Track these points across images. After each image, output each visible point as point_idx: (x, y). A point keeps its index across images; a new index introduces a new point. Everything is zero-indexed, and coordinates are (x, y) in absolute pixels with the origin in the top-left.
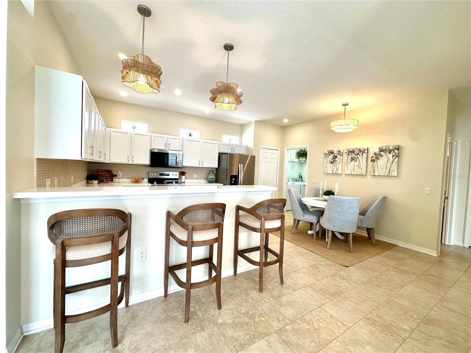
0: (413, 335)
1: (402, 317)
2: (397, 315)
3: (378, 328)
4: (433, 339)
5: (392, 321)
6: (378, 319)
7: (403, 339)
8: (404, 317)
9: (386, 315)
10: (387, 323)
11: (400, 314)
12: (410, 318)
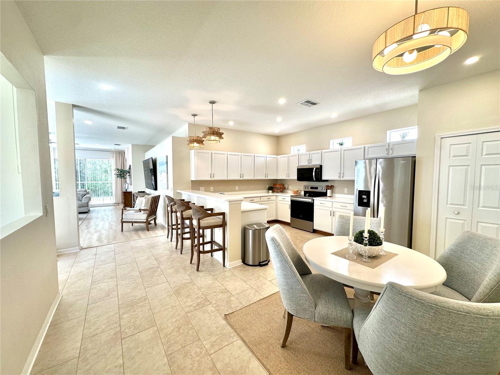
0: (117, 315)
1: (133, 320)
2: (137, 318)
3: (136, 300)
4: (106, 326)
5: (135, 311)
6: (141, 304)
7: (121, 308)
8: (132, 321)
9: (141, 311)
10: (136, 307)
11: (136, 321)
12: (128, 325)
